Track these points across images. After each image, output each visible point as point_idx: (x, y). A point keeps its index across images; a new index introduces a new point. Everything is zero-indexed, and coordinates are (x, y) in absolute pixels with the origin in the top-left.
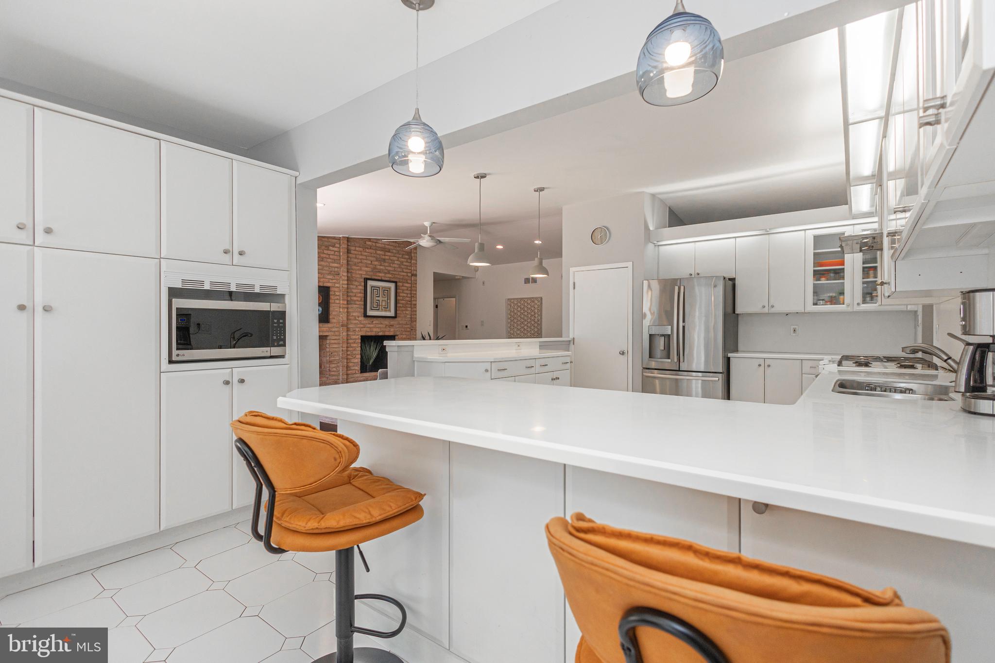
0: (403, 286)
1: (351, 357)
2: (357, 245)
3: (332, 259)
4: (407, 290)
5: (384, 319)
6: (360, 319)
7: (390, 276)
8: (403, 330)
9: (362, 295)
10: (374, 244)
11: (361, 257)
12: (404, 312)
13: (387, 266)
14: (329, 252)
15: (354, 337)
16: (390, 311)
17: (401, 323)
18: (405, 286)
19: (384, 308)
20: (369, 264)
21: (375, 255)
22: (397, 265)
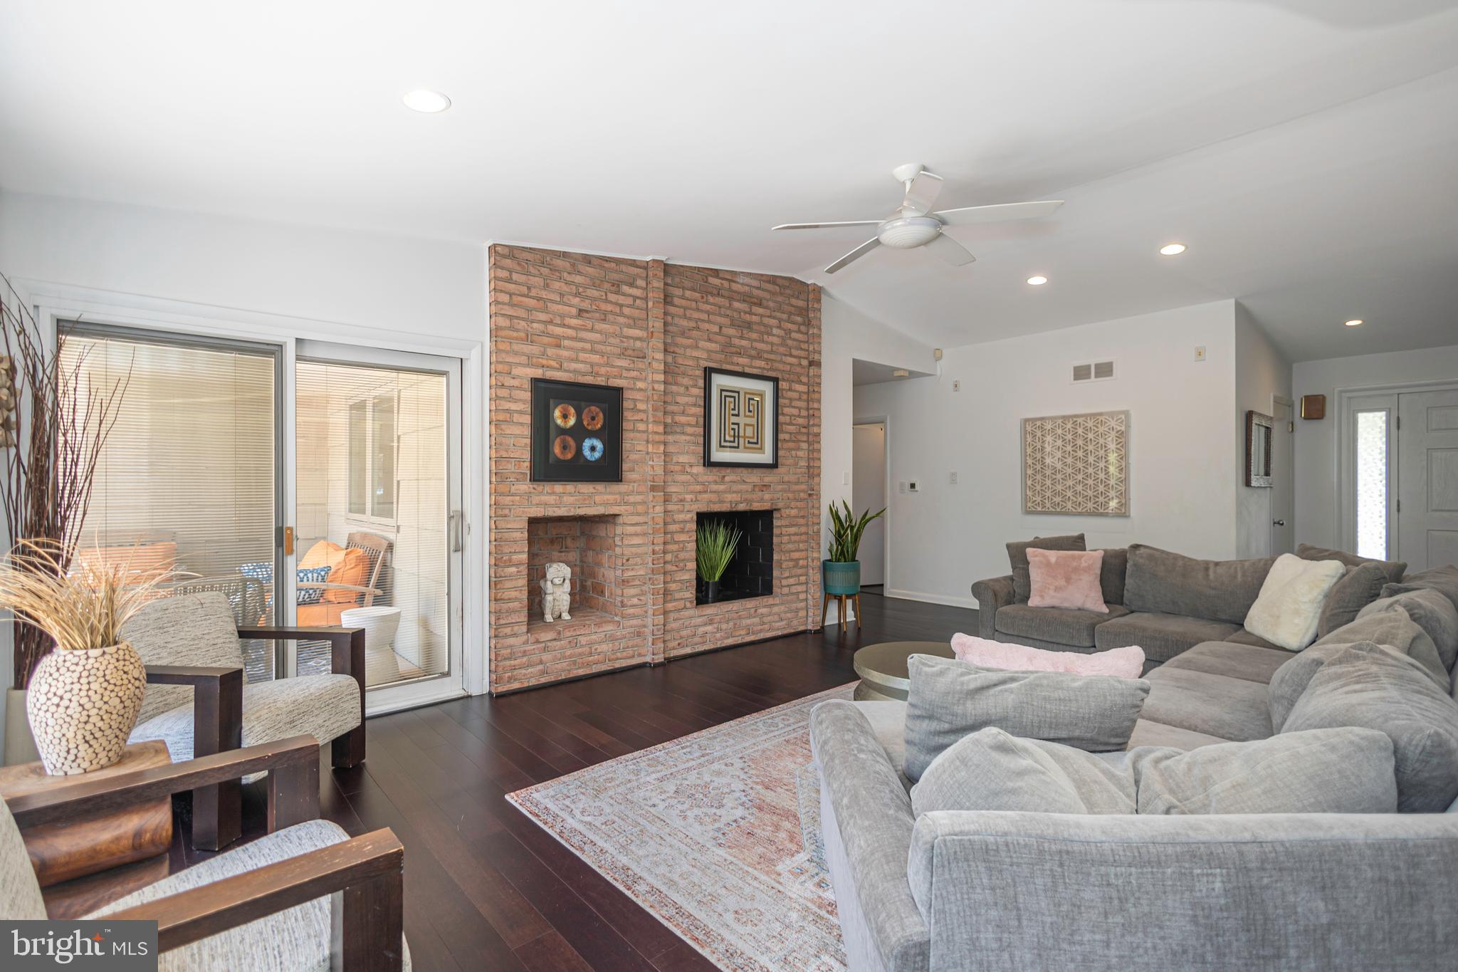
0: (790, 390)
1: (674, 568)
2: (687, 284)
3: (628, 317)
4: (800, 399)
5: (750, 470)
6: (695, 470)
7: (763, 364)
8: (791, 495)
9: (700, 411)
10: (726, 284)
12: (793, 453)
13: (755, 340)
14: (621, 299)
15: (681, 517)
17: (786, 479)
18: (795, 391)
19: (749, 442)
20: (715, 333)
21: (728, 312)
22: (778, 339)
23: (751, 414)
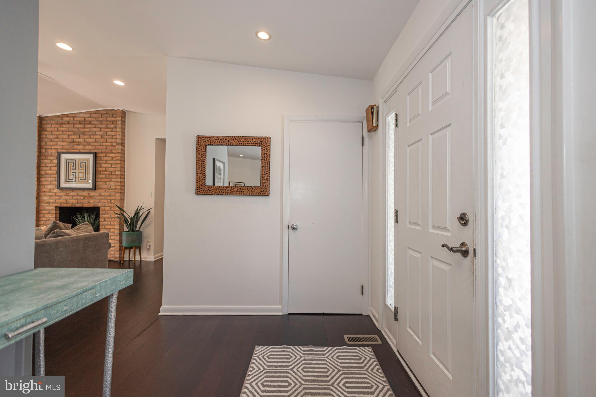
0: (106, 156)
2: (53, 122)
4: (112, 160)
5: (82, 191)
7: (90, 147)
8: (106, 201)
10: (72, 119)
11: (57, 133)
12: (107, 183)
13: (87, 138)
15: (48, 208)
16: (88, 182)
17: (103, 194)
18: (109, 157)
19: (81, 179)
20: (66, 138)
21: (73, 129)
22: (99, 136)
23: (82, 168)
